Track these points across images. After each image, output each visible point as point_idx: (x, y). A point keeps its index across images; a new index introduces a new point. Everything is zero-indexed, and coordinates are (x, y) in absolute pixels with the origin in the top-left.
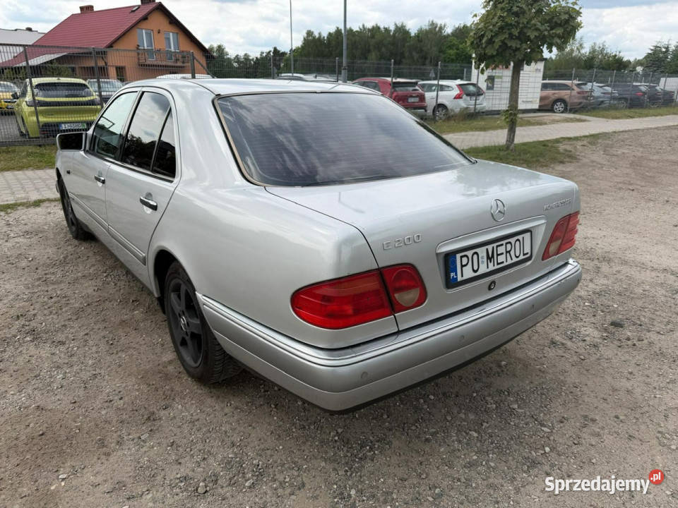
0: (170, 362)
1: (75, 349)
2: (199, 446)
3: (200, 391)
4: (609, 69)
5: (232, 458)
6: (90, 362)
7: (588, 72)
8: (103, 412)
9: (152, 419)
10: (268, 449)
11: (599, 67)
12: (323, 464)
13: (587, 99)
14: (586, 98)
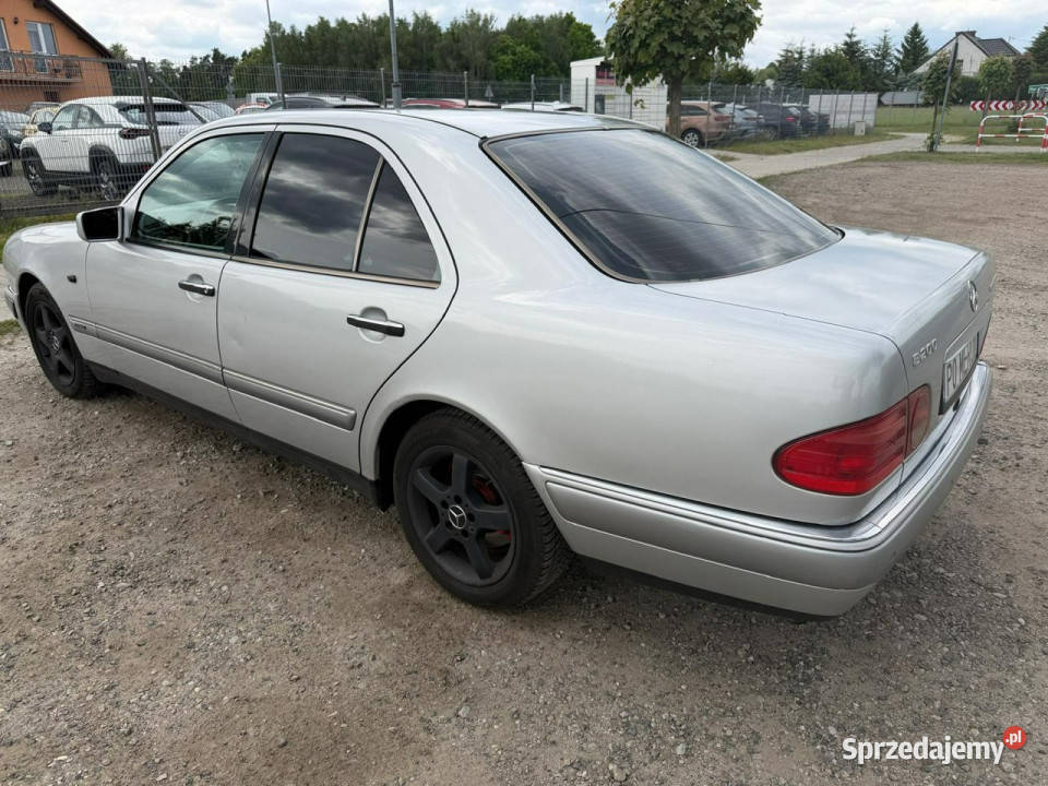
0: (410, 584)
1: (225, 588)
2: (562, 709)
3: (496, 623)
4: (731, 83)
5: (627, 717)
6: (271, 607)
7: (702, 88)
8: (362, 686)
9: (453, 682)
10: (668, 694)
11: (716, 81)
12: (761, 699)
13: (728, 128)
14: (726, 126)
